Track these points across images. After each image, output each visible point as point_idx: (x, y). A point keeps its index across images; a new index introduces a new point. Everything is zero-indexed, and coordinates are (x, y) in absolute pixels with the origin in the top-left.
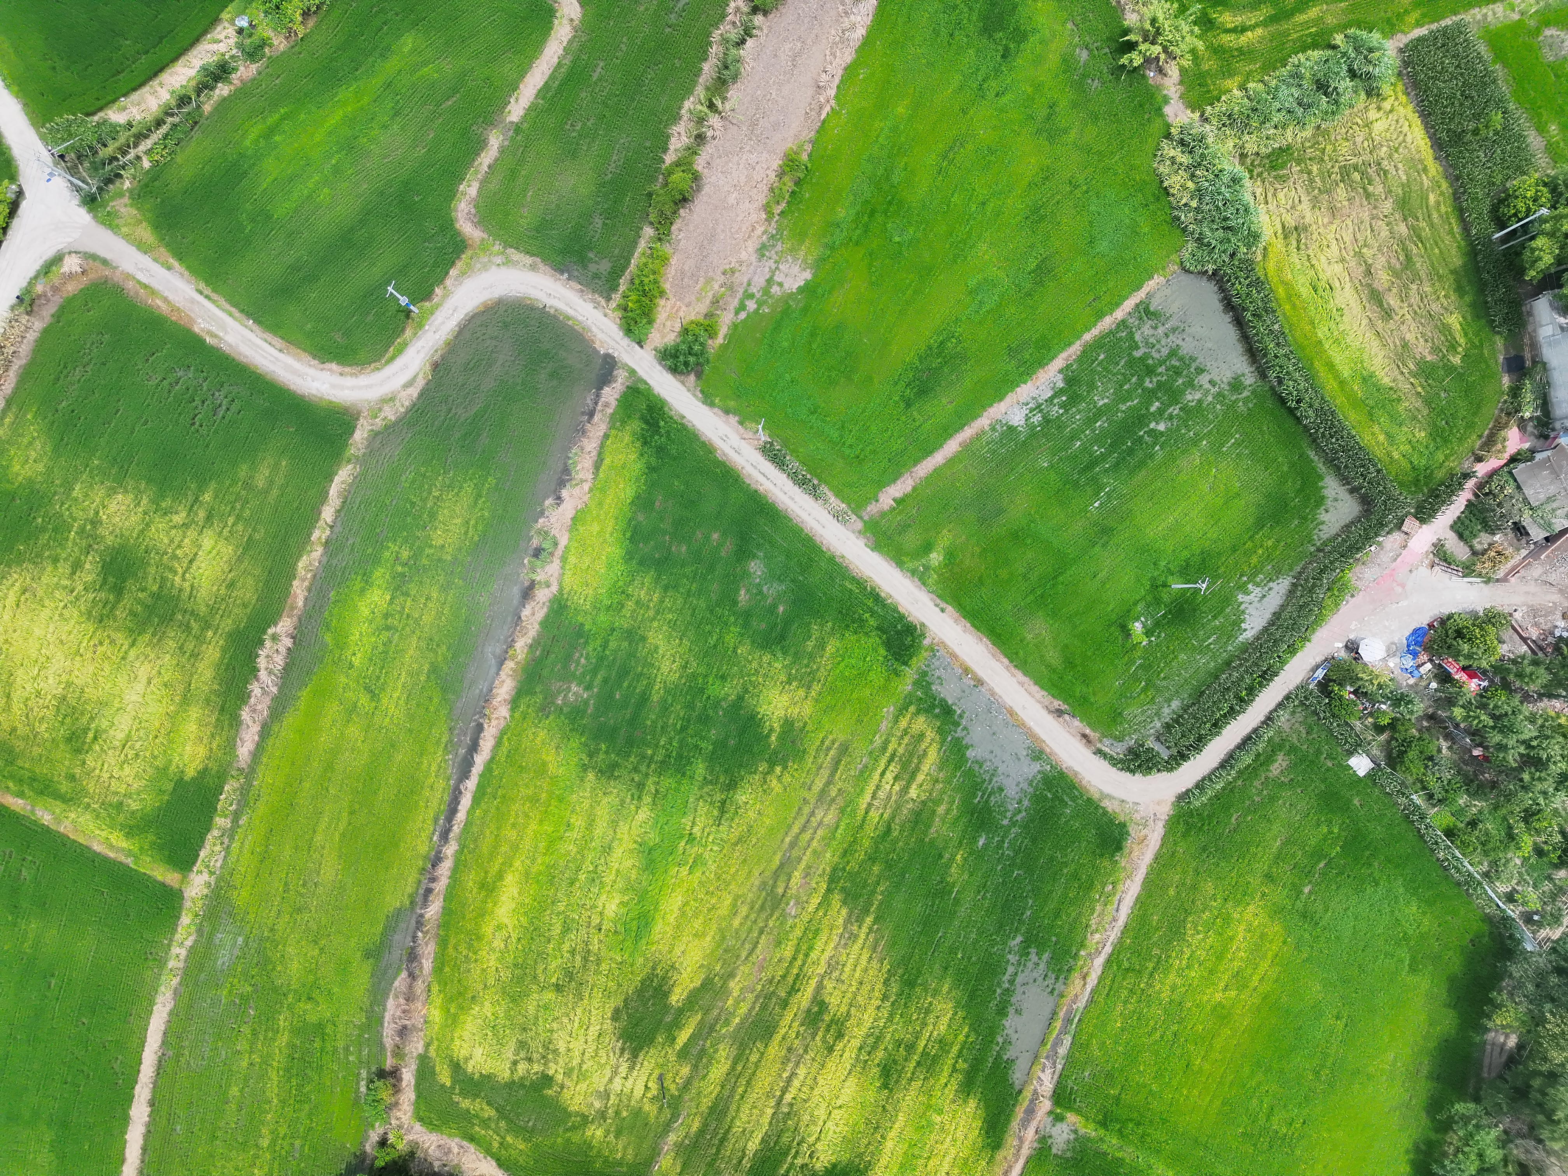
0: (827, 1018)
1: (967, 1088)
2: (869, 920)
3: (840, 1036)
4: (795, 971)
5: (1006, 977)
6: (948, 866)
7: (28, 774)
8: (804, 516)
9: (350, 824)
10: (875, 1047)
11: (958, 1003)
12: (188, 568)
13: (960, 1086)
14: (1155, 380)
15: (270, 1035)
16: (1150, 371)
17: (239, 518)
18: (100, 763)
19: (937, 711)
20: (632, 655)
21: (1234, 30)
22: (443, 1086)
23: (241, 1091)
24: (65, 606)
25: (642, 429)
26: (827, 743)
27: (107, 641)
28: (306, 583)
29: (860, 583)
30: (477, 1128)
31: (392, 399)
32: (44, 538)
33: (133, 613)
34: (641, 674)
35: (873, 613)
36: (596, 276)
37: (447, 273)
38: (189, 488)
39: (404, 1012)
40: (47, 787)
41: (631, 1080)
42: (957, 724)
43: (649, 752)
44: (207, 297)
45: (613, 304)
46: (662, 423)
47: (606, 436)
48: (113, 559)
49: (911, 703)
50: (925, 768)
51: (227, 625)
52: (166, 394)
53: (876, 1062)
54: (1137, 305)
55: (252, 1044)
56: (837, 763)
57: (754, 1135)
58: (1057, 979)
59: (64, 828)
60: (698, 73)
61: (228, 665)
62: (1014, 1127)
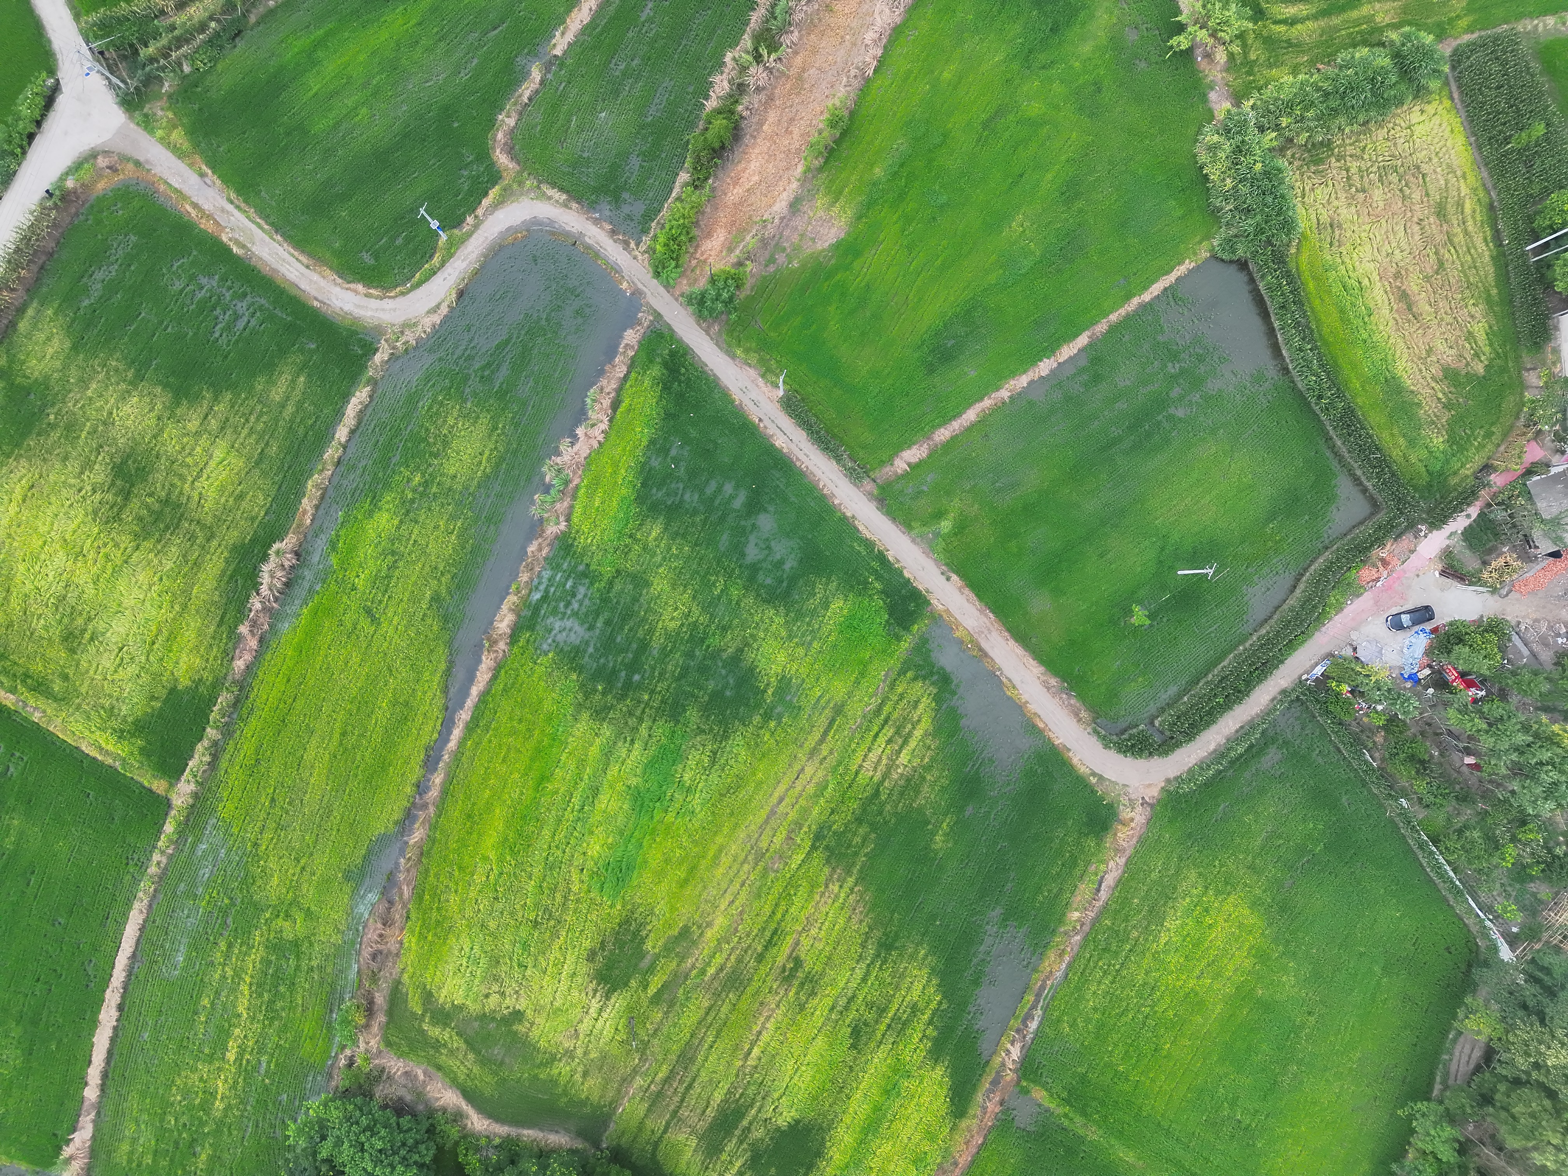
0: (800, 974)
1: (936, 1054)
2: (851, 881)
3: (813, 994)
4: (773, 926)
5: (982, 948)
6: (933, 833)
7: (22, 670)
8: (818, 474)
9: (341, 744)
10: (847, 1008)
11: (933, 969)
12: (199, 476)
13: (929, 1052)
14: (1177, 366)
15: (244, 949)
16: (1174, 357)
17: (252, 431)
18: (94, 665)
19: (935, 677)
20: (635, 600)
21: (1284, 22)
22: (414, 1014)
23: (213, 1004)
24: (71, 505)
25: (663, 374)
26: (823, 702)
27: (111, 544)
28: (315, 502)
29: (869, 544)
30: (444, 1057)
31: (415, 325)
32: (55, 435)
33: (140, 519)
34: (644, 620)
35: (879, 577)
36: (629, 217)
37: (480, 202)
38: (203, 398)
39: (381, 936)
40: (40, 684)
41: (601, 1022)
42: (954, 693)
43: (646, 697)
44: (238, 207)
45: (643, 247)
46: (683, 370)
47: (626, 378)
48: (124, 462)
49: (909, 669)
50: (918, 733)
51: (232, 538)
52: (188, 302)
53: (848, 1021)
54: (1166, 289)
55: (227, 956)
56: (832, 722)
57: (720, 1085)
58: (1033, 954)
59: (55, 728)
60: (747, 23)
61: (231, 577)
62: (979, 1097)
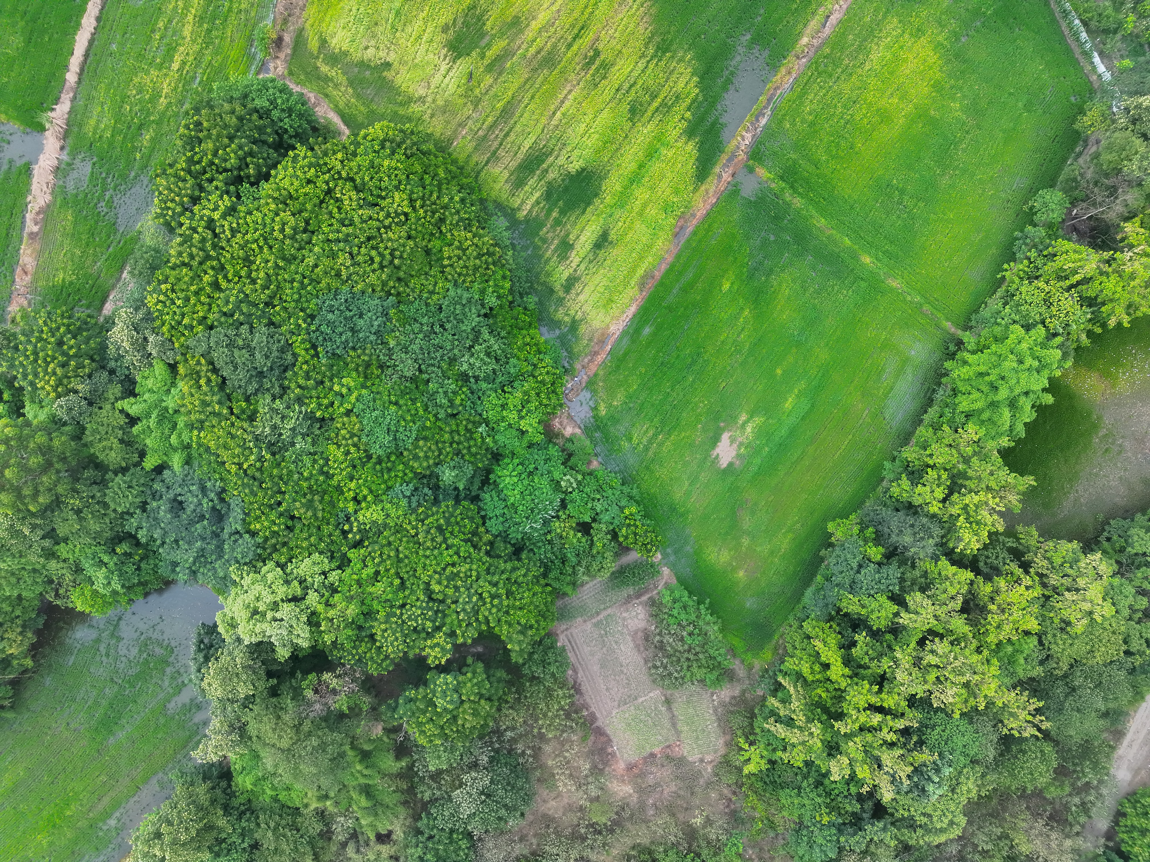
1: (689, 133)
3: (604, 78)
4: (581, 23)
5: (733, 62)
10: (628, 91)
13: (684, 131)
22: (311, 53)
30: (330, 89)
41: (448, 78)
53: (628, 101)
57: (530, 136)
62: (717, 170)
